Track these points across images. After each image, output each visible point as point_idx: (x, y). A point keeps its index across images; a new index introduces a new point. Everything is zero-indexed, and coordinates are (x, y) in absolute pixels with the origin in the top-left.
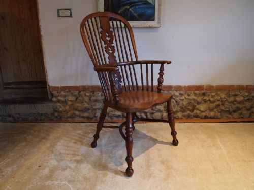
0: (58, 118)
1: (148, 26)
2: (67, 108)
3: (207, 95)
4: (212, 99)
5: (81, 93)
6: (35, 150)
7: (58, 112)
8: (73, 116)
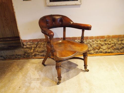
0: (27, 56)
1: (74, 4)
2: (32, 51)
3: (107, 41)
4: (109, 43)
5: (39, 43)
6: (17, 77)
7: (27, 53)
8: (35, 55)
